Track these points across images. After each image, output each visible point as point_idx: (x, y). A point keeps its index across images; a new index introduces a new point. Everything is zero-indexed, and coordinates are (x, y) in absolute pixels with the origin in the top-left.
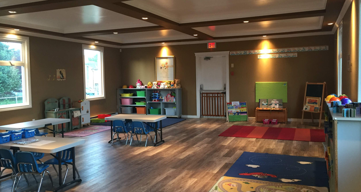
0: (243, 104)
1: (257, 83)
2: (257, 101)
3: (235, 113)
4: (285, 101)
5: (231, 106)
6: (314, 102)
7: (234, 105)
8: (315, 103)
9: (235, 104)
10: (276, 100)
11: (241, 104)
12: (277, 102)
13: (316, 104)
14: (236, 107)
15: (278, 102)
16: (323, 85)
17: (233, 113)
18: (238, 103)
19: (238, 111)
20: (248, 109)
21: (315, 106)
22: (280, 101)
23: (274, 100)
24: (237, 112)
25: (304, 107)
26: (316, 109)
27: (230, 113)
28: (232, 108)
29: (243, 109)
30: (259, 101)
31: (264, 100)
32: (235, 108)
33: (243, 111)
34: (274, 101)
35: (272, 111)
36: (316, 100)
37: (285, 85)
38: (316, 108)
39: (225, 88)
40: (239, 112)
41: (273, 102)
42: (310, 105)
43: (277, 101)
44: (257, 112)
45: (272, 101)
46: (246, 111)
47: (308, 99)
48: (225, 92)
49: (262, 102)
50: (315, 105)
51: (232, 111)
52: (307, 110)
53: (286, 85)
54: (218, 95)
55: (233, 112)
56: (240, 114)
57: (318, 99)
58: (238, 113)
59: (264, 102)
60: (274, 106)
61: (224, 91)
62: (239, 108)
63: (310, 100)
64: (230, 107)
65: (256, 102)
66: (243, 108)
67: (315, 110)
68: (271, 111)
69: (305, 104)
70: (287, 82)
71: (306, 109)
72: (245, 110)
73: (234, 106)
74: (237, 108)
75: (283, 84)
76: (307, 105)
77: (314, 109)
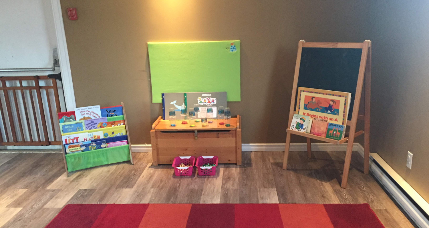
0: (113, 111)
1: (152, 45)
2: (157, 99)
3: (87, 146)
4: (235, 96)
5: (74, 122)
6: (327, 106)
7: (84, 118)
8: (331, 108)
9: (86, 116)
10: (210, 95)
11: (107, 111)
12: (213, 101)
13: (332, 113)
14: (91, 124)
15: (215, 102)
16: (360, 51)
17: (81, 146)
18: (96, 110)
19: (99, 137)
20: (130, 128)
21: (332, 119)
22: (221, 96)
23: (203, 95)
24: (92, 141)
25: (295, 121)
26: (334, 130)
27: (70, 147)
28: (78, 127)
29: (113, 127)
30: (163, 100)
31: (175, 96)
32: (88, 128)
33: (115, 135)
34: (203, 97)
35: (199, 131)
36: (332, 101)
37: (235, 51)
38: (334, 128)
39: (56, 63)
40: (102, 137)
41: (201, 102)
42: (312, 116)
43: (211, 99)
44: (157, 138)
45: (198, 99)
46: (123, 133)
47: (305, 94)
48: (60, 74)
49: (172, 103)
50: (329, 115)
51: (77, 138)
52: (302, 131)
53: (237, 51)
54: (37, 83)
55: (81, 139)
56: (103, 145)
57: (342, 100)
58: (98, 142)
59: (175, 102)
60: (204, 117)
61: (54, 70)
62: (101, 127)
63: (313, 98)
64: (71, 125)
65: (154, 101)
66: (113, 123)
67: (331, 132)
68: (196, 132)
69: (295, 110)
70: (239, 41)
71: (300, 126)
72: (120, 130)
73: (83, 121)
74: (95, 125)
75: (227, 48)
76: (301, 113)
77: (328, 130)
